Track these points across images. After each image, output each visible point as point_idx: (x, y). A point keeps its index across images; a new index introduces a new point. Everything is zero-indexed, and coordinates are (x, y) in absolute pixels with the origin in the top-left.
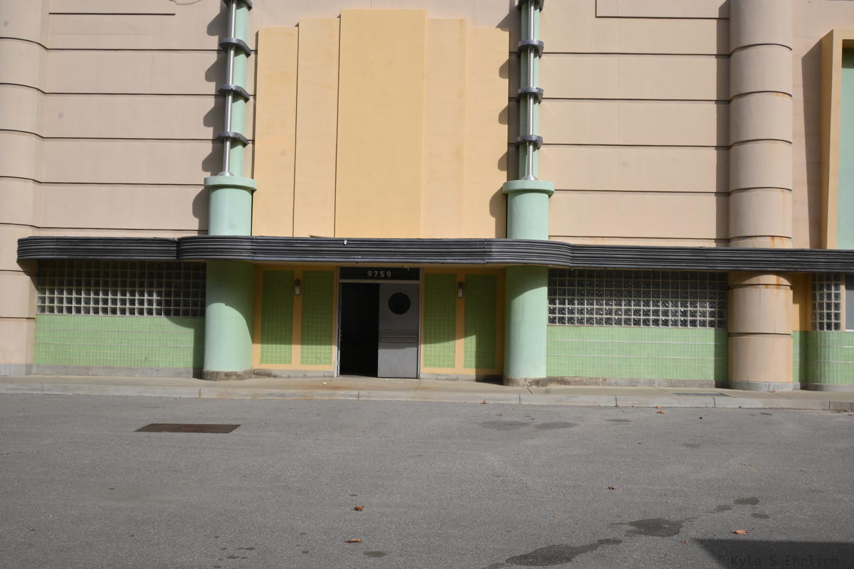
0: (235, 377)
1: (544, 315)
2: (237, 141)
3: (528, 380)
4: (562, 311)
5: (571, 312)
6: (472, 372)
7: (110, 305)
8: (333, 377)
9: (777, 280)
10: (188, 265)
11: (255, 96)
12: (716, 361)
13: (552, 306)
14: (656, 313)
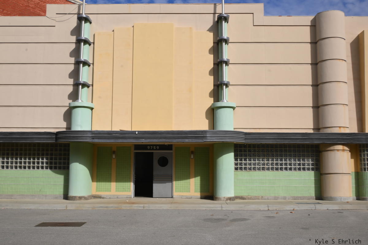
0: (84, 198)
1: (233, 166)
2: (85, 85)
3: (225, 198)
4: (241, 164)
5: (245, 164)
6: (198, 194)
7: (23, 165)
8: (131, 198)
9: (343, 148)
10: (61, 145)
11: (93, 64)
12: (315, 187)
13: (236, 162)
14: (286, 164)
